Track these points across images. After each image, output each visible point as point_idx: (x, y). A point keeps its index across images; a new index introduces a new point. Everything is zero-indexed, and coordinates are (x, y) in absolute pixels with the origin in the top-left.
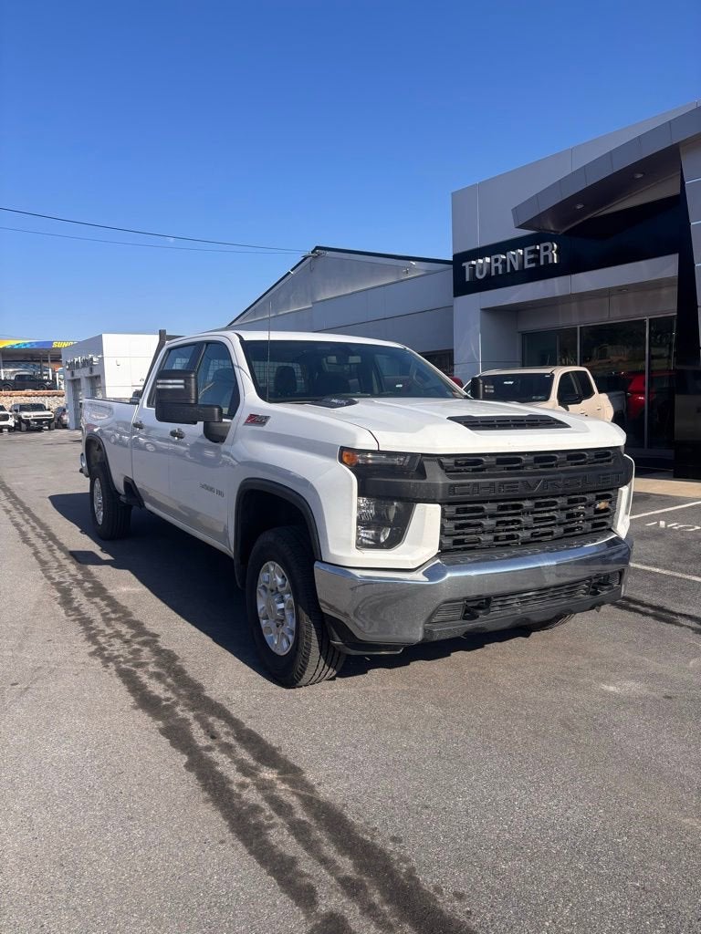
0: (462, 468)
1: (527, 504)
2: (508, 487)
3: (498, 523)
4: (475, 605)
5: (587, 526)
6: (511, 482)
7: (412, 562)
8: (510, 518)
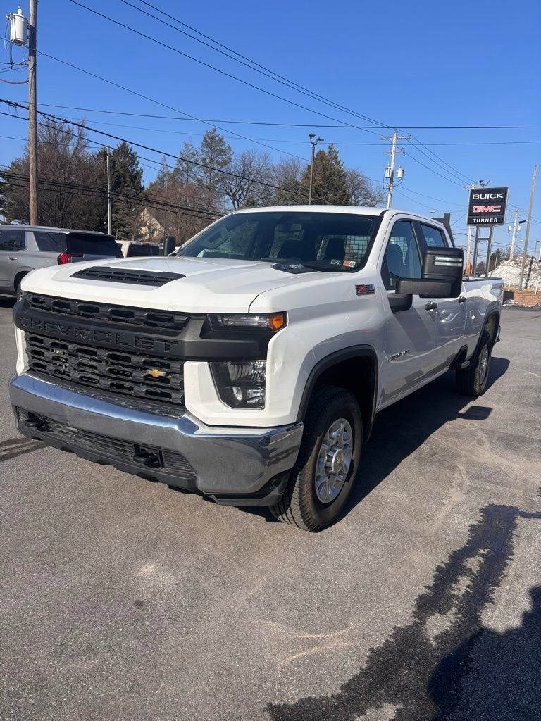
1: (71, 347)
3: (53, 358)
5: (140, 390)
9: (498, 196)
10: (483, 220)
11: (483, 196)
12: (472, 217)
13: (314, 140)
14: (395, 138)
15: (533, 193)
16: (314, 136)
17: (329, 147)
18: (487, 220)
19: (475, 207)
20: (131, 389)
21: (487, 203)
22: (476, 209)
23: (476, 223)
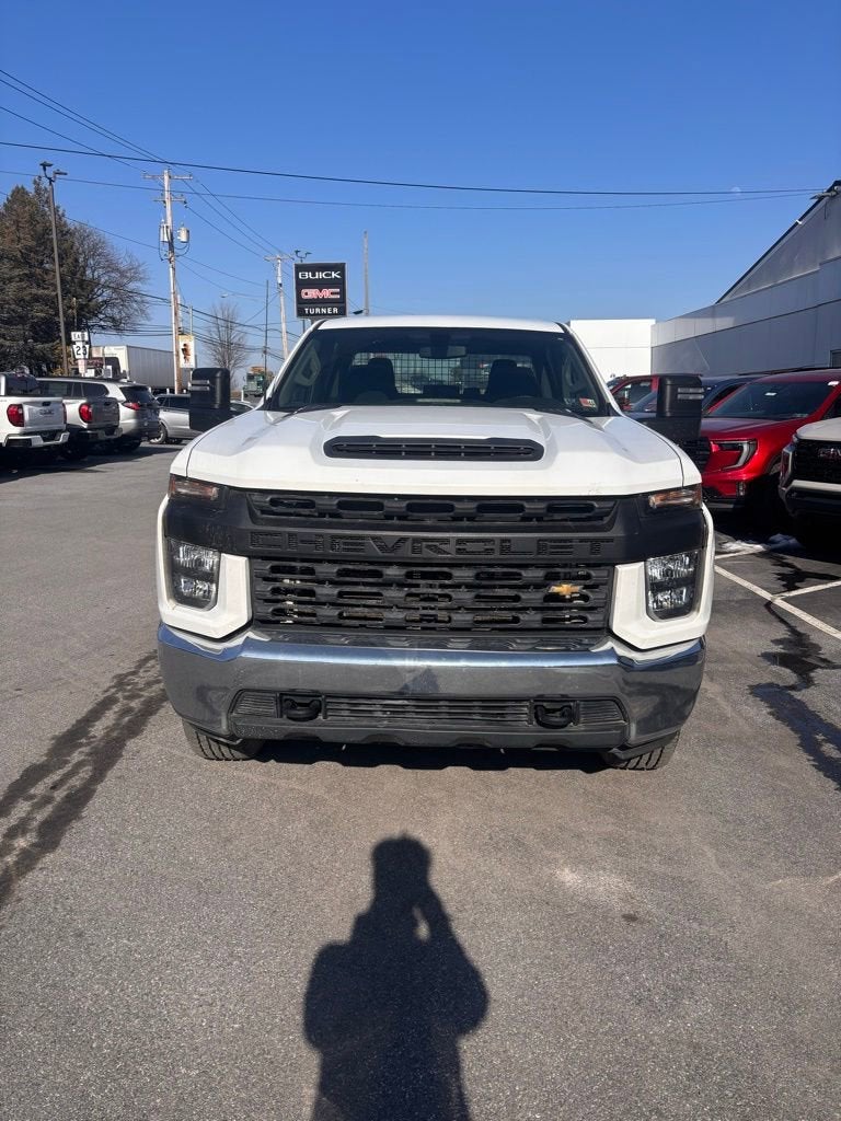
0: (292, 510)
1: (392, 572)
2: (345, 544)
3: (341, 595)
4: (303, 702)
5: (531, 618)
6: (351, 537)
7: (215, 629)
8: (368, 589)
9: (334, 275)
10: (318, 310)
11: (314, 275)
12: (301, 306)
13: (50, 172)
14: (166, 177)
15: (366, 271)
16: (50, 165)
17: (35, 182)
18: (324, 311)
19: (304, 291)
20: (516, 620)
21: (320, 284)
22: (306, 294)
23: (309, 314)
